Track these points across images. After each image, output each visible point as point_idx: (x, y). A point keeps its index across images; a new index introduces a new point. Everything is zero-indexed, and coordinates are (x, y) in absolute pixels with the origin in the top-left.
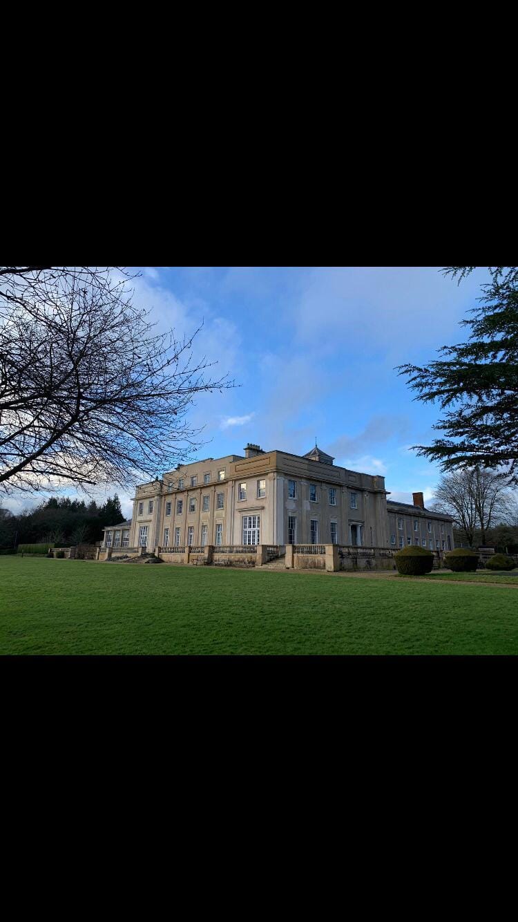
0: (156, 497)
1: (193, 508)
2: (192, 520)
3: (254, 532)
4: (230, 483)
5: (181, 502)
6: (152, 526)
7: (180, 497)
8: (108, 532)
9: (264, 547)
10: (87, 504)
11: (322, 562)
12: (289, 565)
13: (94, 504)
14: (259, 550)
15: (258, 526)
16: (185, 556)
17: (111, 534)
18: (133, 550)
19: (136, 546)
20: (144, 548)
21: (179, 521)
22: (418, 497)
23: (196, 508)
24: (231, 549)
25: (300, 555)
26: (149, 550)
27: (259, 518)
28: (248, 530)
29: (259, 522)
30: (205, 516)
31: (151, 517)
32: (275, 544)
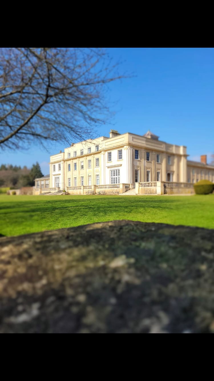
0: (62, 162)
1: (82, 167)
2: (83, 173)
3: (117, 178)
4: (102, 152)
5: (76, 164)
6: (61, 177)
7: (75, 161)
8: (37, 181)
9: (123, 184)
10: (22, 167)
11: (155, 190)
12: (137, 192)
13: (25, 167)
14: (121, 186)
15: (119, 175)
16: (82, 190)
17: (39, 182)
18: (52, 189)
19: (53, 187)
20: (59, 188)
21: (76, 173)
22: (204, 158)
23: (84, 167)
24: (105, 186)
25: (143, 187)
26: (61, 189)
27: (119, 171)
28: (113, 177)
29: (119, 173)
30: (90, 171)
31: (61, 172)
32: (128, 183)
